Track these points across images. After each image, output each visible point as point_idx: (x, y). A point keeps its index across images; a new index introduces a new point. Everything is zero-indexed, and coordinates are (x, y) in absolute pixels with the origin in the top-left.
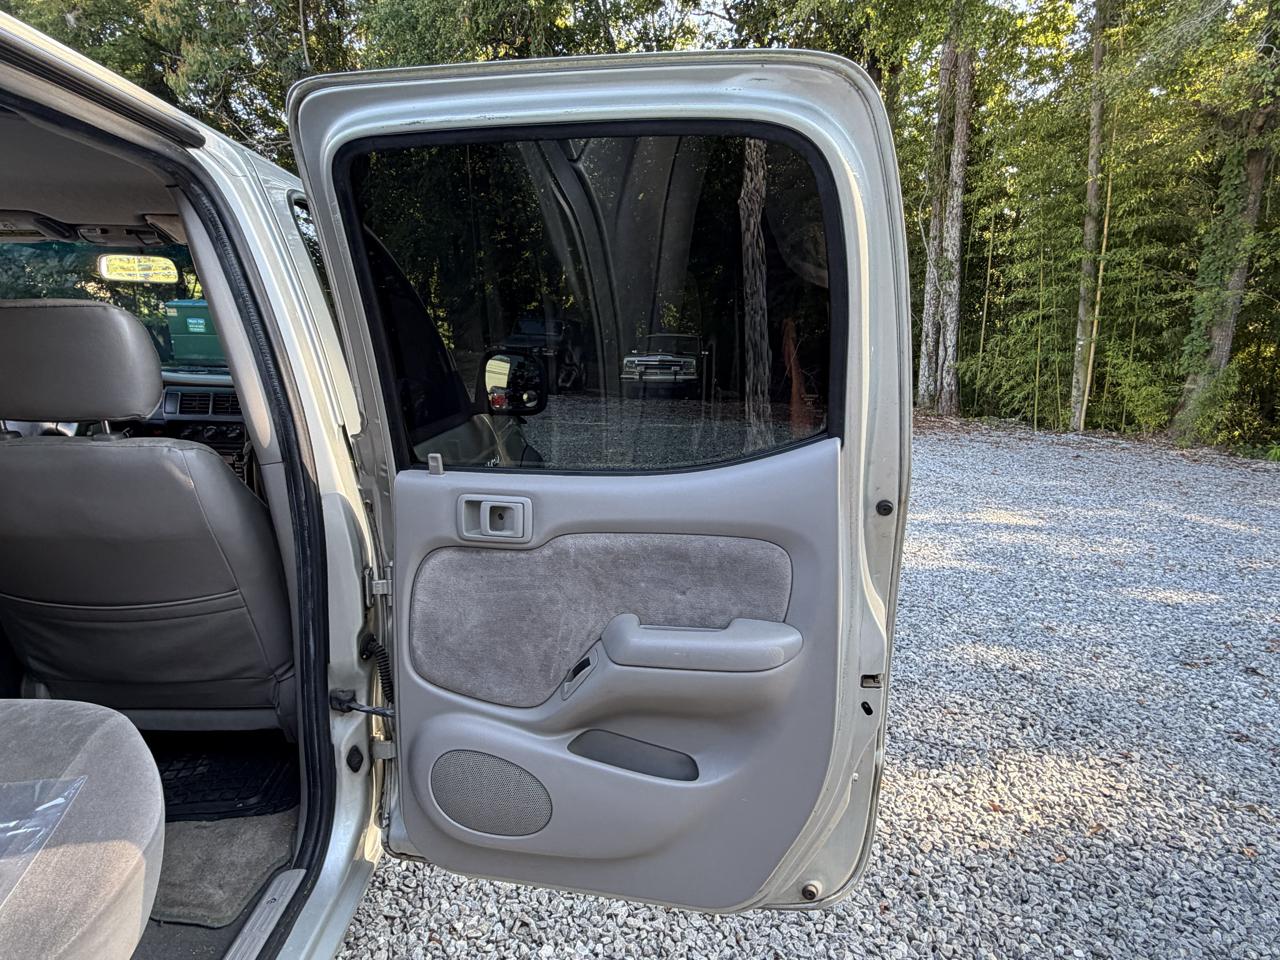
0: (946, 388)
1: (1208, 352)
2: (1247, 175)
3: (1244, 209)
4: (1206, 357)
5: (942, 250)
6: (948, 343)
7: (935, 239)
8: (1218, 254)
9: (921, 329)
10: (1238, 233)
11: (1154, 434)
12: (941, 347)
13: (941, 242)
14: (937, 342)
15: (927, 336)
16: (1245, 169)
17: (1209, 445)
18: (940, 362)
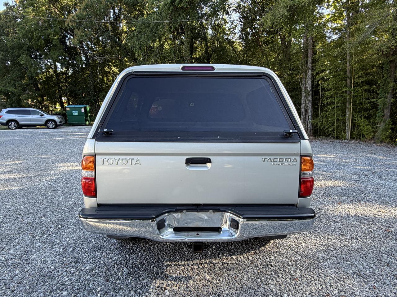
0: (309, 128)
1: (383, 116)
2: (390, 67)
3: (390, 76)
4: (383, 117)
5: (306, 88)
6: (309, 115)
7: (304, 84)
8: (384, 88)
9: (301, 111)
10: (389, 83)
11: (370, 140)
12: (307, 116)
13: (306, 85)
14: (306, 114)
15: (303, 113)
16: (390, 65)
17: (385, 142)
18: (307, 120)
